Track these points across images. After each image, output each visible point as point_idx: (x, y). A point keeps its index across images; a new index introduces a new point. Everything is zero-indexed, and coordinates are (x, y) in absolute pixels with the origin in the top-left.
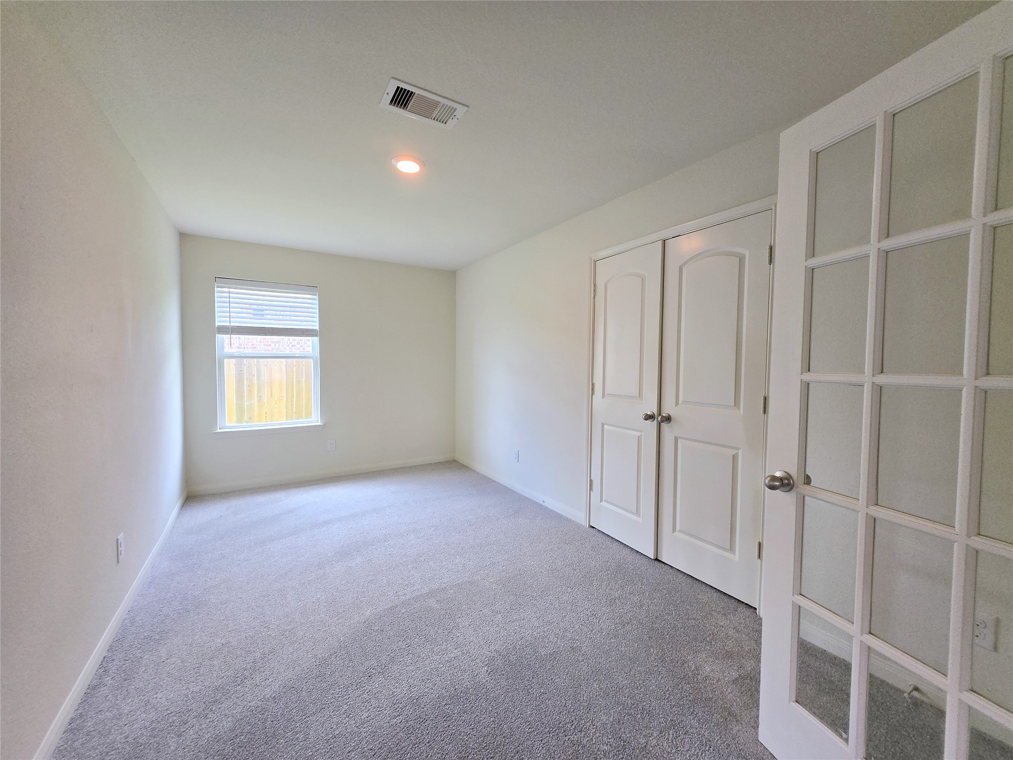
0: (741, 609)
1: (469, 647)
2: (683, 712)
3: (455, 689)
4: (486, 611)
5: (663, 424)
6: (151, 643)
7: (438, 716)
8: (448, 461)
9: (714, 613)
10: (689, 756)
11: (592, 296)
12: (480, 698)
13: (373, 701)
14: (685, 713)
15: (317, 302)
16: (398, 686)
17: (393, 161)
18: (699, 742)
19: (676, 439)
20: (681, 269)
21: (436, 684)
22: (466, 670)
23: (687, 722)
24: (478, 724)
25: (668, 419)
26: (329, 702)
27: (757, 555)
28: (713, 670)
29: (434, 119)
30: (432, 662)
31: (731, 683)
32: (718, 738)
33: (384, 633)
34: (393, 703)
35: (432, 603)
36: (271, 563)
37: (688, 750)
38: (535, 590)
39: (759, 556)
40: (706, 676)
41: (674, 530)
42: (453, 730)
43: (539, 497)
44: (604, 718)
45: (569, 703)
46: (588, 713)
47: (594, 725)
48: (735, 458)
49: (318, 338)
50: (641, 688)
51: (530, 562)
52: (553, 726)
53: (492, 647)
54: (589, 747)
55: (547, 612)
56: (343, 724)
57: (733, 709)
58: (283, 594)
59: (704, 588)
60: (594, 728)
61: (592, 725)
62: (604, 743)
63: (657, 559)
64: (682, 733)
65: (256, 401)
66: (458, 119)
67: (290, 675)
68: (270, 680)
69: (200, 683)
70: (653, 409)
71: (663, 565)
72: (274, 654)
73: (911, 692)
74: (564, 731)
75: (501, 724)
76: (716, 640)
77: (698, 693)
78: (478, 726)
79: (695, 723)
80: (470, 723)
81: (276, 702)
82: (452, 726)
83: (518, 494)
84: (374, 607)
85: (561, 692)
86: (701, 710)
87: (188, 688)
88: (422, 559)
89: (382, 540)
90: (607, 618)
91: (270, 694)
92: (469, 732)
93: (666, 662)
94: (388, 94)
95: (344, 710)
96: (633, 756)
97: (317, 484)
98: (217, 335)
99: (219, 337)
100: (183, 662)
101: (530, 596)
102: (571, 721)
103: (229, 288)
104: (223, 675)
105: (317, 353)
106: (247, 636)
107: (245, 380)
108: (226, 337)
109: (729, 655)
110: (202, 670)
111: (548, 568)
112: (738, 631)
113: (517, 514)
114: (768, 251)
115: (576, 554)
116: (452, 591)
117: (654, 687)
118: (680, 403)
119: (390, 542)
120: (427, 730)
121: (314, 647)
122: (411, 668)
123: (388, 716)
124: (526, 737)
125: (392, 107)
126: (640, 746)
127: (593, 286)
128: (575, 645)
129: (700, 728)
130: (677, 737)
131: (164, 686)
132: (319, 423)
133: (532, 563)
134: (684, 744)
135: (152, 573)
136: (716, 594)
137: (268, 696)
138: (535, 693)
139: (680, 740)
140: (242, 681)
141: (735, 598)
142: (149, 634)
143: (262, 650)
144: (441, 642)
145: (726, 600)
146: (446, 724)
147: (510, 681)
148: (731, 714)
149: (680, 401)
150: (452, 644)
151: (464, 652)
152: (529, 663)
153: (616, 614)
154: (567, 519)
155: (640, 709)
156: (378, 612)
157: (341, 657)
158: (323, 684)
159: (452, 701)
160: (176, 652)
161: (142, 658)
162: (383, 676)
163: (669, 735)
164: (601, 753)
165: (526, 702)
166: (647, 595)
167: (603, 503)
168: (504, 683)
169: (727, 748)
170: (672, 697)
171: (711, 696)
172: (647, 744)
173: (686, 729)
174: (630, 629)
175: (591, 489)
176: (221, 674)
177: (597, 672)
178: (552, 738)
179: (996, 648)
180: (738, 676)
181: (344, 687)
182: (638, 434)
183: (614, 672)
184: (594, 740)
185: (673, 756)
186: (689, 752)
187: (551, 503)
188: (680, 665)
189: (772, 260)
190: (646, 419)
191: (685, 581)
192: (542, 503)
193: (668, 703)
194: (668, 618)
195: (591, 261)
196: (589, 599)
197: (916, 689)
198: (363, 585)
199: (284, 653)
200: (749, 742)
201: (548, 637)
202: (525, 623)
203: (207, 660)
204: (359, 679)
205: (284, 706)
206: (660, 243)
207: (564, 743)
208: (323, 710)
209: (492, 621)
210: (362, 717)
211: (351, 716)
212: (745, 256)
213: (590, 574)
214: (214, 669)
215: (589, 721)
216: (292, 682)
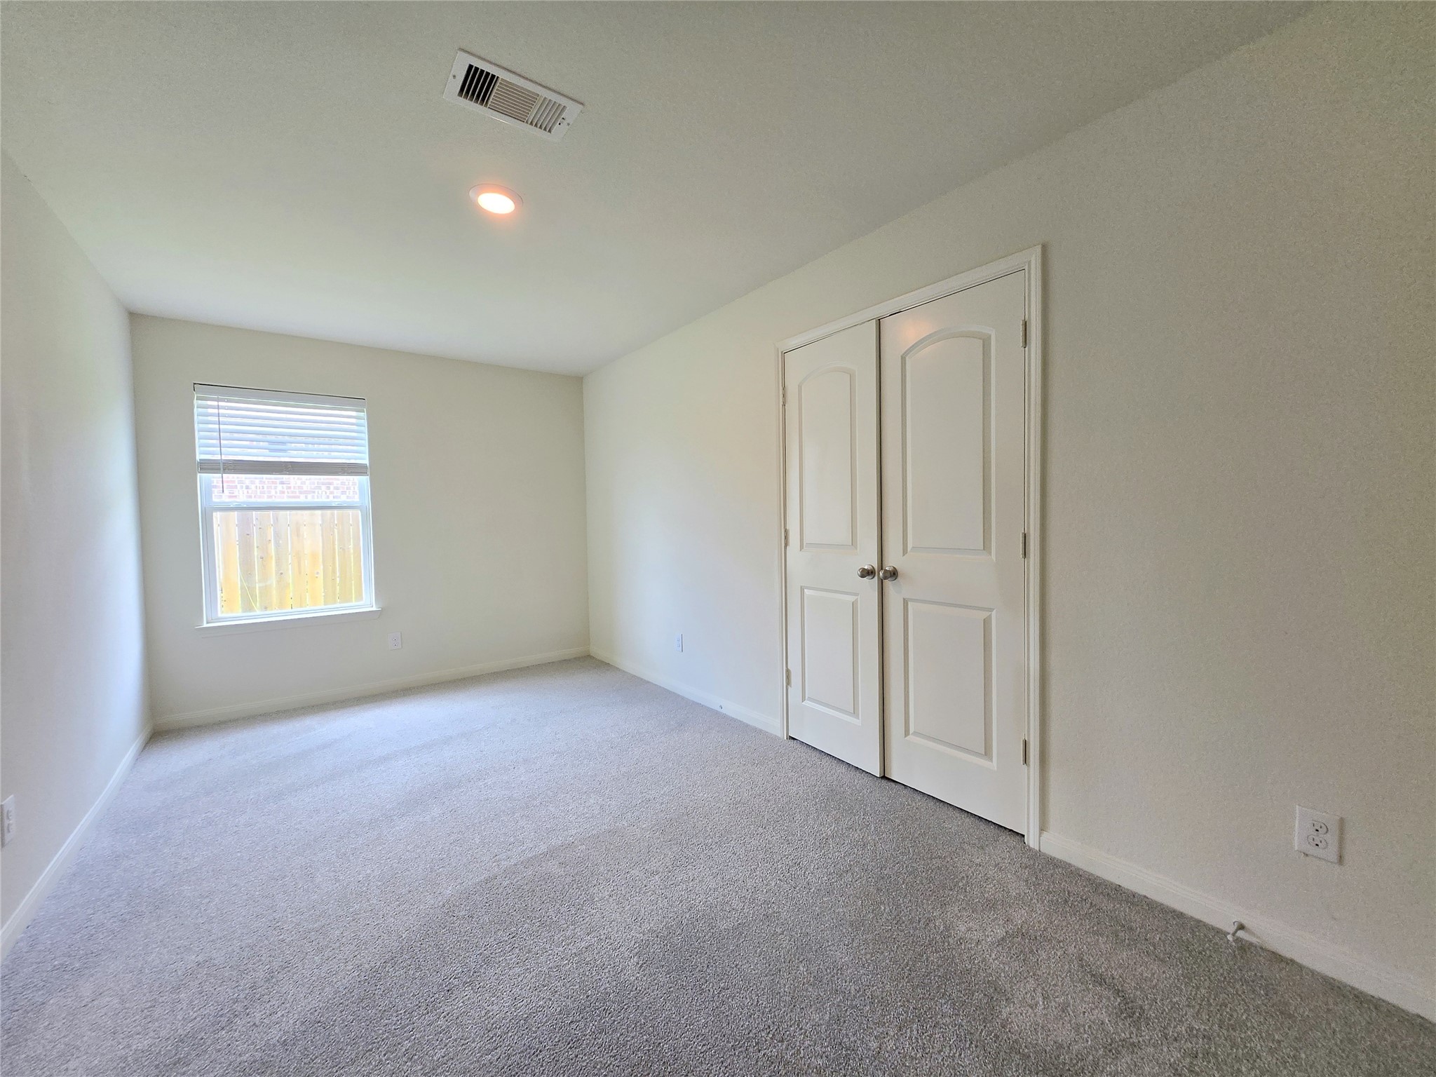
0: (1004, 837)
1: (610, 930)
2: (930, 995)
3: (588, 997)
4: (635, 872)
5: (886, 582)
6: (66, 977)
7: (559, 1041)
8: (579, 658)
9: (966, 847)
10: (942, 1060)
11: (781, 403)
12: (626, 1007)
13: (453, 1031)
14: (933, 996)
15: (365, 422)
16: (495, 1002)
17: (471, 194)
18: (955, 1036)
19: (905, 602)
20: (903, 359)
21: (556, 992)
22: (604, 964)
23: (937, 1009)
24: (624, 1048)
25: (894, 574)
26: (379, 1039)
27: (1022, 759)
28: (969, 929)
29: (531, 124)
30: (551, 957)
31: (995, 945)
32: (982, 1027)
33: (474, 920)
34: (487, 1029)
35: (553, 867)
36: (291, 826)
37: (939, 1052)
38: (709, 835)
39: (1025, 761)
40: (961, 938)
41: (907, 733)
42: (584, 1061)
43: (714, 701)
44: (816, 1017)
45: (764, 1001)
46: (791, 1011)
47: (801, 1029)
48: (987, 623)
49: (368, 477)
50: (869, 966)
51: (702, 794)
52: (739, 1038)
53: (646, 926)
54: (794, 1063)
55: (728, 866)
56: (403, 1072)
57: (1000, 983)
58: (309, 873)
59: (951, 812)
60: (802, 1034)
61: (798, 1029)
62: (817, 1054)
63: (884, 777)
64: (931, 1027)
65: (273, 581)
66: (568, 124)
67: (314, 1002)
68: (279, 1014)
69: (152, 1034)
70: (871, 561)
71: (893, 784)
72: (289, 971)
73: (1236, 932)
74: (757, 1044)
75: (660, 1043)
76: (972, 885)
77: (949, 965)
78: (623, 1051)
79: (947, 1009)
80: (611, 1048)
81: (287, 1050)
82: (581, 1056)
83: (683, 698)
84: (459, 881)
85: (751, 985)
86: (956, 988)
87: (129, 1046)
88: (537, 802)
89: (475, 779)
90: (816, 867)
91: (277, 1038)
92: (609, 1062)
93: (904, 922)
94: (454, 76)
95: (404, 1050)
96: (861, 1070)
97: (372, 702)
98: (199, 475)
99: (203, 478)
100: (123, 1002)
101: (702, 844)
102: (766, 1027)
103: (218, 400)
104: (196, 1014)
105: (366, 502)
106: (244, 945)
107: (256, 549)
108: (215, 478)
109: (991, 905)
110: (158, 1011)
111: (729, 802)
112: (1000, 869)
113: (682, 727)
114: (1021, 328)
115: (769, 778)
116: (584, 847)
117: (887, 961)
118: (909, 550)
119: (486, 781)
120: (542, 1066)
121: (356, 953)
122: (517, 970)
123: (477, 1052)
124: (698, 1059)
125: (462, 99)
126: (870, 1053)
127: (781, 388)
128: (771, 911)
129: (956, 1015)
130: (923, 1034)
131: (82, 1049)
132: (374, 609)
133: (705, 795)
134: (934, 1042)
135: (78, 859)
136: (968, 820)
137: (274, 1041)
138: (711, 990)
139: (928, 1038)
140: (230, 1022)
141: (994, 823)
142: (61, 962)
143: (268, 967)
144: (566, 925)
145: (982, 828)
146: (572, 1054)
147: (674, 974)
148: (999, 989)
149: (910, 546)
150: (582, 927)
151: (602, 937)
152: (702, 944)
153: (829, 861)
154: (755, 730)
155: (868, 997)
156: (465, 889)
157: (401, 965)
158: (370, 1011)
159: (581, 1016)
160: (112, 985)
161: (43, 1004)
162: (470, 988)
163: (911, 1031)
164: (812, 1071)
165: (698, 1004)
166: (873, 828)
167: (807, 703)
168: (662, 979)
169: (995, 1042)
170: (913, 974)
171: (970, 967)
172: (880, 1049)
173: (936, 1019)
174: (851, 880)
175: (788, 683)
176: (191, 1014)
177: (803, 949)
178: (739, 1056)
179: (1341, 859)
180: (1005, 934)
181: (405, 1012)
182: (852, 598)
183: (829, 946)
184: (802, 1051)
185: (919, 1063)
186: (942, 1053)
187: (733, 709)
188: (924, 926)
189: (1027, 341)
190: (862, 576)
191: (925, 804)
192: (719, 709)
193: (908, 984)
194: (904, 860)
195: (778, 354)
196: (790, 841)
197: (1241, 927)
198: (442, 848)
199: (305, 967)
200: (1025, 1029)
201: (730, 902)
202: (695, 886)
203: (167, 993)
204: (431, 996)
205: (301, 1053)
206: (874, 324)
207: (757, 1062)
208: (368, 1054)
209: (645, 886)
210: (435, 1058)
211: (416, 1057)
212: (990, 337)
213: (791, 805)
214: (180, 1006)
215: (794, 1024)
216: (316, 1014)
